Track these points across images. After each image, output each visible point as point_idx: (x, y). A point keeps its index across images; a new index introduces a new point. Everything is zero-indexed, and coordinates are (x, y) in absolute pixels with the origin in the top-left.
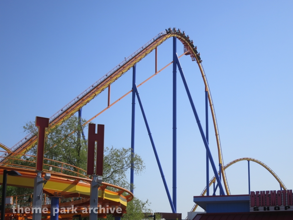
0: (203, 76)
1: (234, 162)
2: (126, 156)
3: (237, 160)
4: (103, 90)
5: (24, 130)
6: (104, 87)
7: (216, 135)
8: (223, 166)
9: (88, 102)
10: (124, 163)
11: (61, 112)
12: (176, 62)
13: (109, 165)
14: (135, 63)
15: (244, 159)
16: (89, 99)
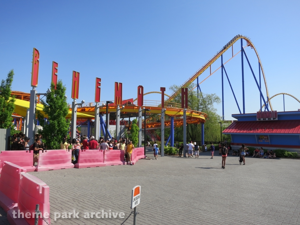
0: (257, 56)
1: (276, 95)
2: (213, 97)
3: (277, 95)
4: (207, 68)
5: (169, 89)
6: (208, 66)
7: (265, 83)
8: (269, 98)
9: (201, 73)
10: (212, 100)
11: (189, 79)
12: (243, 50)
13: (206, 101)
14: (222, 54)
15: (281, 94)
16: (201, 72)
